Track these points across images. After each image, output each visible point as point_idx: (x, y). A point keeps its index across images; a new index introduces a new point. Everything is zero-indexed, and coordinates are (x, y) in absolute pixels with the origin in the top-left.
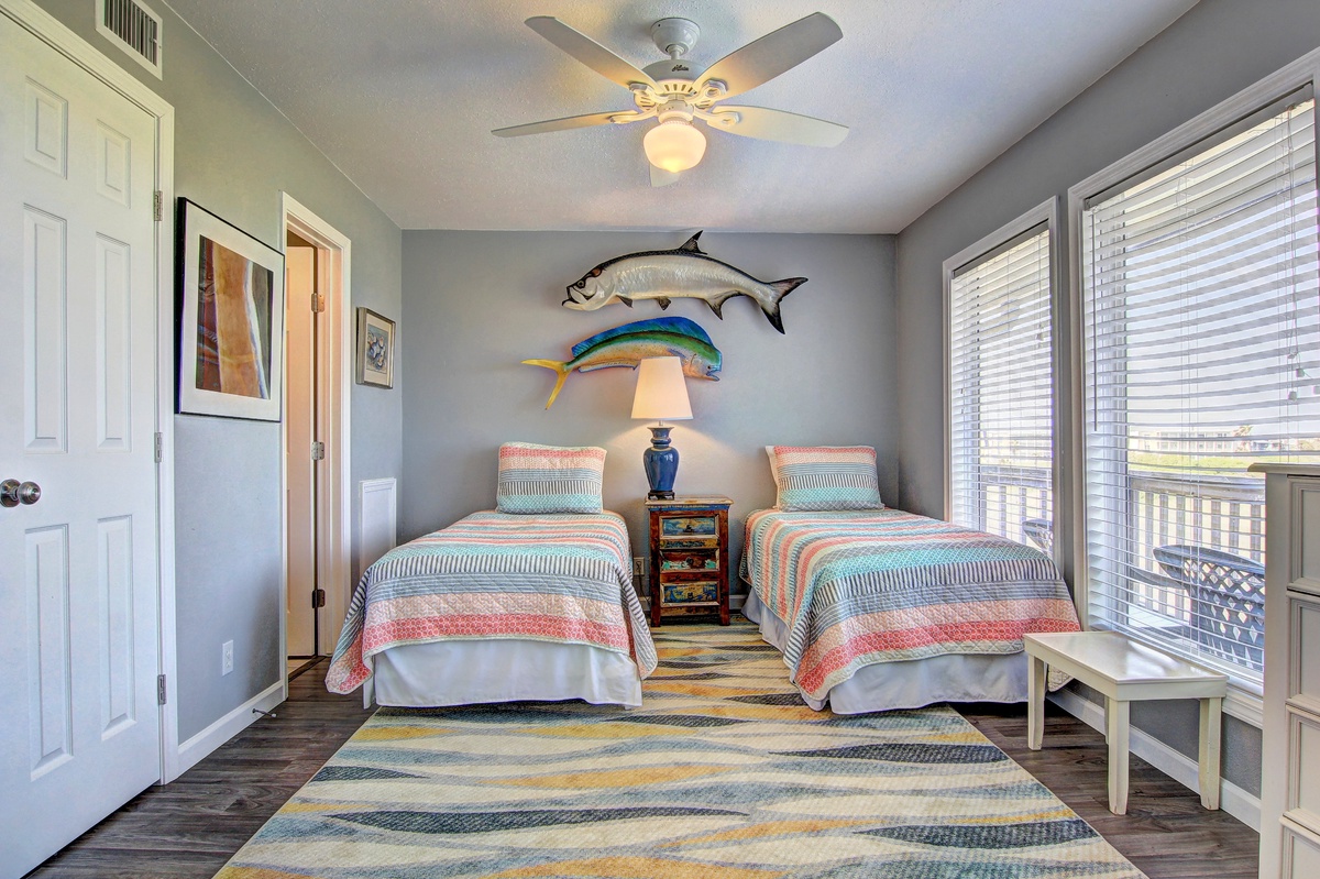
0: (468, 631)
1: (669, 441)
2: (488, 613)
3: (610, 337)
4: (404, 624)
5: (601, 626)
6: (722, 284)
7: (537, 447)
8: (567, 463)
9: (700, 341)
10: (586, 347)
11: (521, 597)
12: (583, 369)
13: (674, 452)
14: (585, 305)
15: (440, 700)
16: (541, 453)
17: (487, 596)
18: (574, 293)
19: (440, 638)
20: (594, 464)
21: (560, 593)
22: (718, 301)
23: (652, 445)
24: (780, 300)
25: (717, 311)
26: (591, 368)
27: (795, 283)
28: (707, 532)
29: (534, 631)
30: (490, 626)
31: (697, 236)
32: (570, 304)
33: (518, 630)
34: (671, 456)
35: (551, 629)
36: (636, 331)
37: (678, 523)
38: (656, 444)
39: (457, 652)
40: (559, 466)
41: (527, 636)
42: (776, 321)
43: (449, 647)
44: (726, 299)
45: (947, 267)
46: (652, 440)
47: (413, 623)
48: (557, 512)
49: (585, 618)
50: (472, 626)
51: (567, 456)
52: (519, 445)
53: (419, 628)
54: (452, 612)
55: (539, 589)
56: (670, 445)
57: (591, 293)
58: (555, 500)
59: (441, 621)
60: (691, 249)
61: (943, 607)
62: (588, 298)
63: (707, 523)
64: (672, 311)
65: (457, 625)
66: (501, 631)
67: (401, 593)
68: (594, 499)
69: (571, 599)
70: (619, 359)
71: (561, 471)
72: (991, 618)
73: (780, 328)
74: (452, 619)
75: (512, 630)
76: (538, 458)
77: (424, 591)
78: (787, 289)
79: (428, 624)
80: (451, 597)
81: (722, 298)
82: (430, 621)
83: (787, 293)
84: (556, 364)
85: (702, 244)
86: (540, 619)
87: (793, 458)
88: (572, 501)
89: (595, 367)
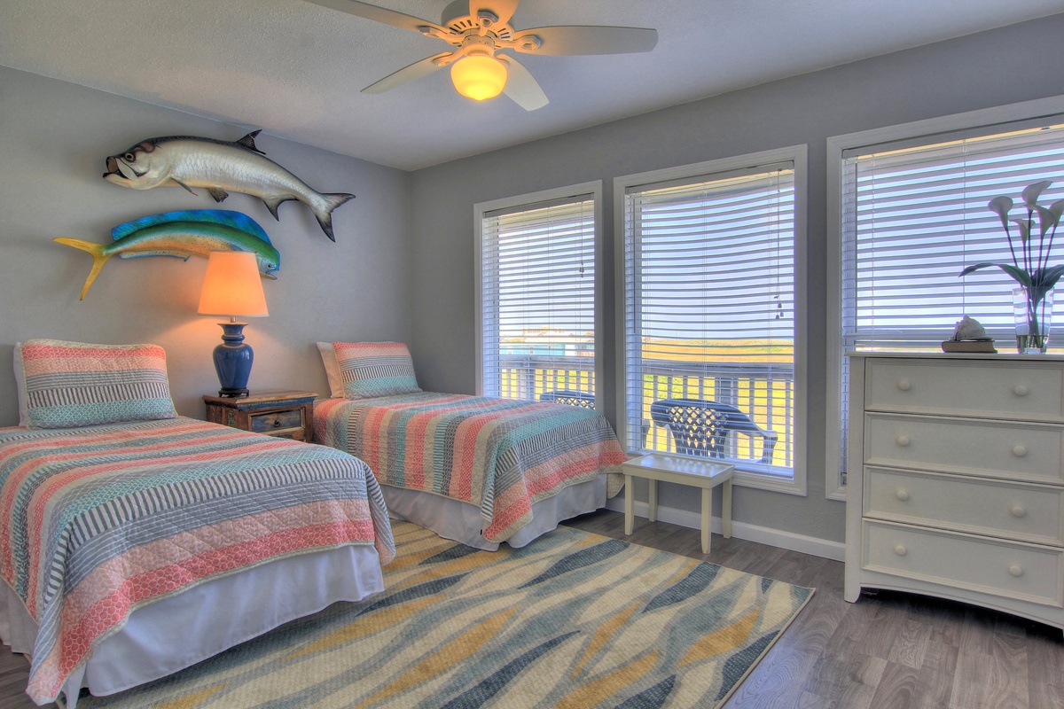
0: (231, 565)
1: (244, 338)
2: (253, 538)
3: (161, 223)
4: (144, 579)
5: (360, 523)
6: (279, 187)
7: (74, 345)
8: (126, 363)
9: (258, 239)
10: (129, 230)
11: (285, 512)
12: (125, 256)
13: (248, 348)
14: (134, 182)
15: (190, 659)
16: (87, 352)
17: (249, 519)
18: (122, 166)
19: (194, 583)
20: (157, 365)
21: (326, 499)
22: (274, 203)
23: (223, 342)
24: (332, 211)
25: (274, 212)
26: (135, 254)
27: (347, 197)
28: (293, 425)
29: (300, 545)
30: (255, 552)
31: (255, 134)
32: (114, 178)
33: (283, 549)
34: (248, 354)
35: (320, 539)
36: (191, 221)
37: (266, 419)
38: (228, 340)
39: (211, 596)
40: (116, 367)
41: (294, 553)
42: (327, 228)
43: (202, 591)
44: (282, 201)
45: (478, 209)
46: (223, 338)
47: (160, 574)
48: (123, 420)
49: (346, 518)
50: (236, 557)
51: (123, 355)
52: (51, 343)
53: (170, 578)
54: (208, 547)
55: (304, 499)
56: (243, 342)
57: (142, 170)
58: (117, 408)
59: (195, 561)
60: (247, 144)
61: (564, 455)
62: (139, 175)
63: (294, 416)
64: (227, 205)
65: (216, 562)
66: (266, 554)
67: (136, 540)
68: (166, 404)
69: (336, 503)
70: (170, 248)
71: (122, 373)
72: (585, 458)
73: (331, 236)
74: (208, 556)
75: (277, 551)
76: (86, 359)
77: (171, 531)
78: (338, 202)
79: (180, 570)
80: (205, 530)
81: (278, 200)
82: (182, 566)
83: (338, 205)
84: (91, 247)
85: (258, 142)
86: (305, 531)
87: (354, 353)
88: (142, 407)
89: (139, 254)
